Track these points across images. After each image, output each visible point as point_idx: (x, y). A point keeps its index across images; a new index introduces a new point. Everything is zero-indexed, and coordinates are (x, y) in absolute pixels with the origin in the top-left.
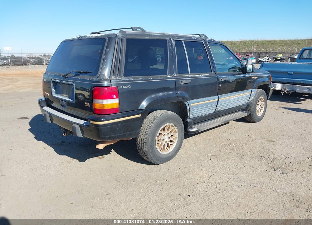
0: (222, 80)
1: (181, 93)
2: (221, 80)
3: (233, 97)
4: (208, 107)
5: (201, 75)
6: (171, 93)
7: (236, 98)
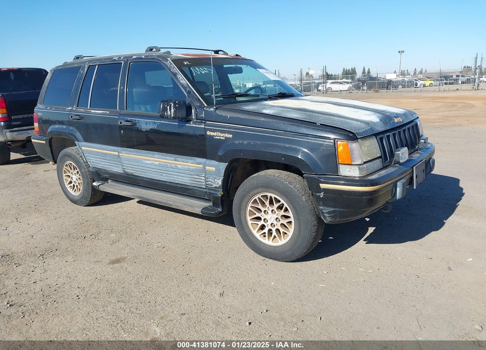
0: (121, 123)
1: (72, 130)
2: (119, 123)
3: (150, 160)
4: (105, 159)
5: (97, 111)
6: (65, 127)
7: (158, 163)
